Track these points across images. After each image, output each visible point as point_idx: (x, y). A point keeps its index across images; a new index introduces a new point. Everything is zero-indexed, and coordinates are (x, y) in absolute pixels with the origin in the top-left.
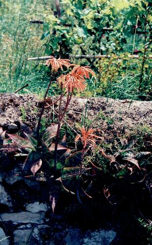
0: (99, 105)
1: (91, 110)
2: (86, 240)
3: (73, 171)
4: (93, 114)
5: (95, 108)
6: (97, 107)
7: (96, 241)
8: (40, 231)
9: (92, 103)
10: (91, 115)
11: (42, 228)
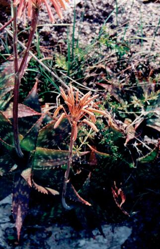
0: (101, 10)
1: (86, 23)
2: (82, 242)
3: (55, 157)
4: (88, 31)
5: (91, 17)
6: (97, 15)
7: (98, 243)
8: (6, 233)
9: (87, 7)
10: (85, 34)
11: (8, 228)
